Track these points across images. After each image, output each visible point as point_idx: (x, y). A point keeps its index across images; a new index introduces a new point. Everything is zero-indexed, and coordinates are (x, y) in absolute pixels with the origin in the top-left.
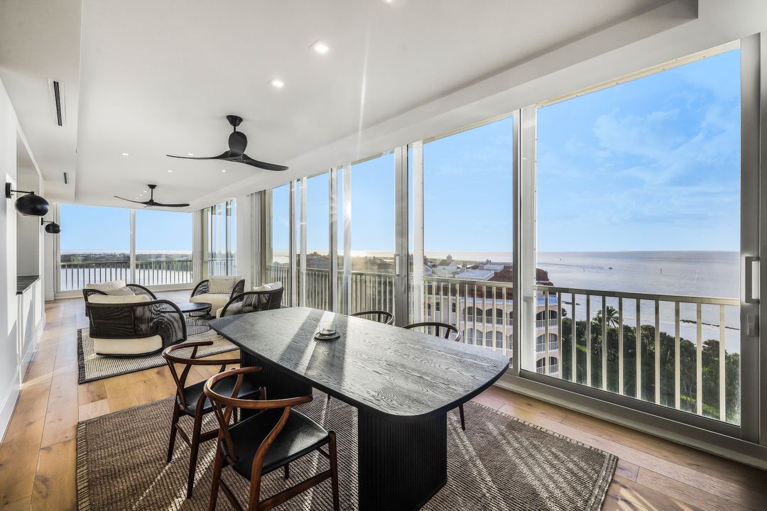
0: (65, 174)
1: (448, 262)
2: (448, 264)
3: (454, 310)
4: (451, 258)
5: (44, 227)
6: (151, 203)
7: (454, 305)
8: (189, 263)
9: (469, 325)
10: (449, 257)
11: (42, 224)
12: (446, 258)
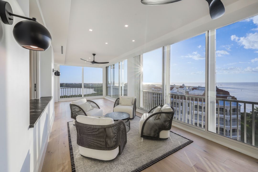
0: (62, 47)
1: (183, 86)
2: (183, 88)
3: (189, 106)
4: (184, 85)
5: (54, 73)
6: (94, 62)
7: (189, 104)
8: (101, 88)
9: (195, 112)
10: (183, 85)
11: (53, 72)
12: (182, 85)
